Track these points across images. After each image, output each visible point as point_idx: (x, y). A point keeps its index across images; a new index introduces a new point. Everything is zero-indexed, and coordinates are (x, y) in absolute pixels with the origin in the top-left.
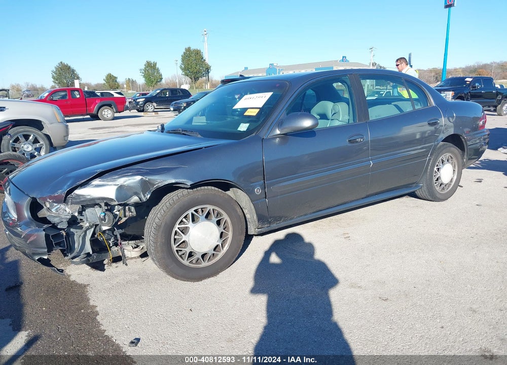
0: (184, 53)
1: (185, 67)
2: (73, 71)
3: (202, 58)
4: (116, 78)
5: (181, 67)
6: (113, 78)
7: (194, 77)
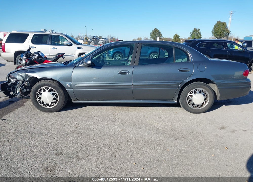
0: (216, 24)
1: (215, 32)
2: (160, 32)
3: (226, 27)
4: (179, 36)
5: (212, 32)
6: (178, 36)
7: (219, 37)
